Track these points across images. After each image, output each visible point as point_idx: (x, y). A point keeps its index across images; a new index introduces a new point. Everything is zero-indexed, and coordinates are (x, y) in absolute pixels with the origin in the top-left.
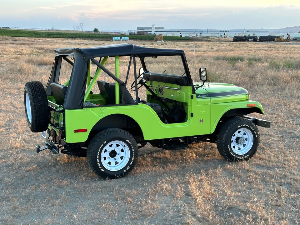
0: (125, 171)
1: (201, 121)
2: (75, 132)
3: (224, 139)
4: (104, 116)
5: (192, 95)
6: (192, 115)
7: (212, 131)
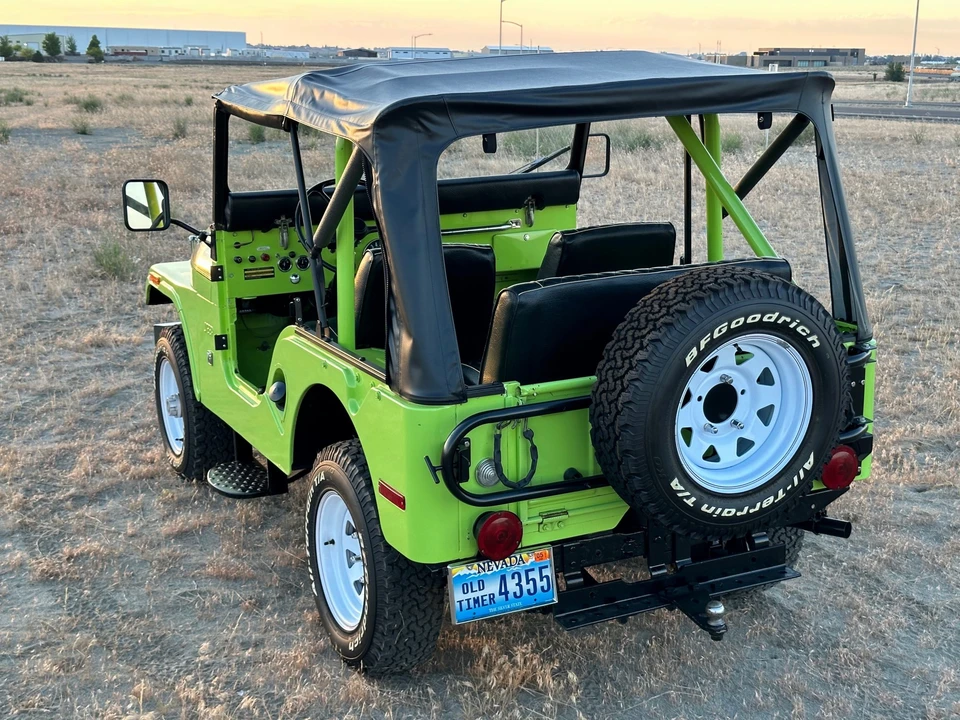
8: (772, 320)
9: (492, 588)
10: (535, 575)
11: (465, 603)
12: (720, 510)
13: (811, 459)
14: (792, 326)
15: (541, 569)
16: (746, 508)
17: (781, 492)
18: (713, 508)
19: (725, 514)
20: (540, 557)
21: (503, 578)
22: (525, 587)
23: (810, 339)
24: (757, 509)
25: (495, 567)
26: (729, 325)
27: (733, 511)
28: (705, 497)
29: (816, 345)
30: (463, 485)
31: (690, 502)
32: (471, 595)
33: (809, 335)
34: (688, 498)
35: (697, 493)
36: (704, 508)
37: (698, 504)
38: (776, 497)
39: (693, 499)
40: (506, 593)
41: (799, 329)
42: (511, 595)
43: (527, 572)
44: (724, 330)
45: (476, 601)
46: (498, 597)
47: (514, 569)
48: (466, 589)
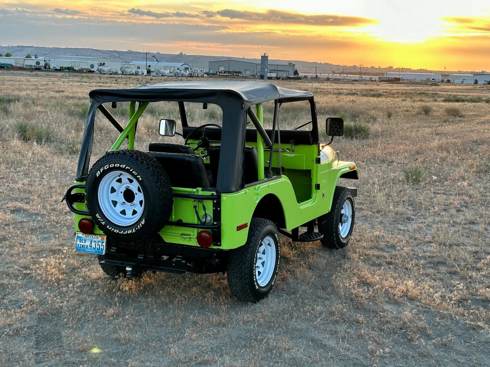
0: (273, 284)
1: (323, 195)
2: (238, 230)
3: (335, 218)
4: (260, 198)
5: (319, 157)
6: (318, 187)
7: (330, 208)
8: (124, 167)
9: (88, 243)
10: (100, 244)
11: (79, 245)
12: (113, 229)
13: (144, 221)
14: (131, 170)
15: (102, 242)
16: (122, 232)
17: (134, 229)
18: (111, 228)
19: (115, 231)
20: (103, 239)
21: (91, 241)
22: (97, 247)
23: (138, 177)
24: (126, 233)
25: (90, 237)
26: (109, 166)
27: (118, 231)
28: (110, 223)
29: (140, 179)
30: (73, 205)
31: (103, 223)
32: (81, 243)
33: (137, 175)
34: (102, 222)
35: (107, 221)
36: (108, 227)
37: (105, 226)
38: (132, 231)
39: (104, 223)
40: (91, 246)
41: (134, 172)
42: (92, 248)
43: (98, 242)
44: (108, 167)
45: (83, 246)
46: (89, 247)
47: (95, 240)
48: (81, 241)
